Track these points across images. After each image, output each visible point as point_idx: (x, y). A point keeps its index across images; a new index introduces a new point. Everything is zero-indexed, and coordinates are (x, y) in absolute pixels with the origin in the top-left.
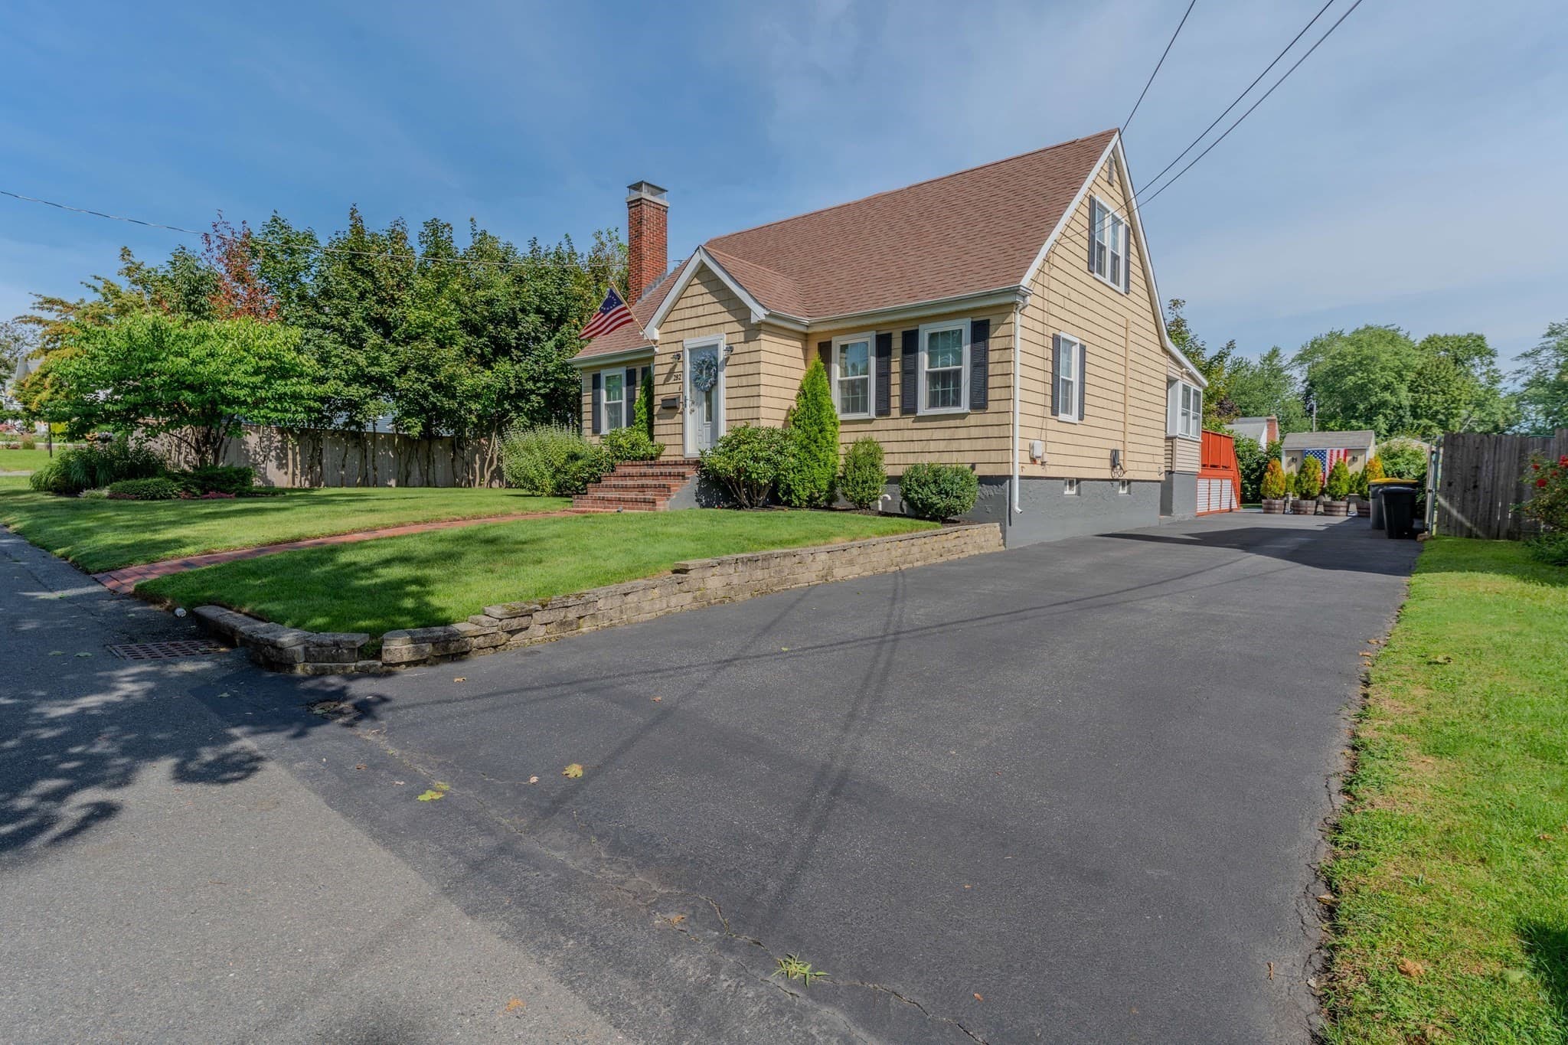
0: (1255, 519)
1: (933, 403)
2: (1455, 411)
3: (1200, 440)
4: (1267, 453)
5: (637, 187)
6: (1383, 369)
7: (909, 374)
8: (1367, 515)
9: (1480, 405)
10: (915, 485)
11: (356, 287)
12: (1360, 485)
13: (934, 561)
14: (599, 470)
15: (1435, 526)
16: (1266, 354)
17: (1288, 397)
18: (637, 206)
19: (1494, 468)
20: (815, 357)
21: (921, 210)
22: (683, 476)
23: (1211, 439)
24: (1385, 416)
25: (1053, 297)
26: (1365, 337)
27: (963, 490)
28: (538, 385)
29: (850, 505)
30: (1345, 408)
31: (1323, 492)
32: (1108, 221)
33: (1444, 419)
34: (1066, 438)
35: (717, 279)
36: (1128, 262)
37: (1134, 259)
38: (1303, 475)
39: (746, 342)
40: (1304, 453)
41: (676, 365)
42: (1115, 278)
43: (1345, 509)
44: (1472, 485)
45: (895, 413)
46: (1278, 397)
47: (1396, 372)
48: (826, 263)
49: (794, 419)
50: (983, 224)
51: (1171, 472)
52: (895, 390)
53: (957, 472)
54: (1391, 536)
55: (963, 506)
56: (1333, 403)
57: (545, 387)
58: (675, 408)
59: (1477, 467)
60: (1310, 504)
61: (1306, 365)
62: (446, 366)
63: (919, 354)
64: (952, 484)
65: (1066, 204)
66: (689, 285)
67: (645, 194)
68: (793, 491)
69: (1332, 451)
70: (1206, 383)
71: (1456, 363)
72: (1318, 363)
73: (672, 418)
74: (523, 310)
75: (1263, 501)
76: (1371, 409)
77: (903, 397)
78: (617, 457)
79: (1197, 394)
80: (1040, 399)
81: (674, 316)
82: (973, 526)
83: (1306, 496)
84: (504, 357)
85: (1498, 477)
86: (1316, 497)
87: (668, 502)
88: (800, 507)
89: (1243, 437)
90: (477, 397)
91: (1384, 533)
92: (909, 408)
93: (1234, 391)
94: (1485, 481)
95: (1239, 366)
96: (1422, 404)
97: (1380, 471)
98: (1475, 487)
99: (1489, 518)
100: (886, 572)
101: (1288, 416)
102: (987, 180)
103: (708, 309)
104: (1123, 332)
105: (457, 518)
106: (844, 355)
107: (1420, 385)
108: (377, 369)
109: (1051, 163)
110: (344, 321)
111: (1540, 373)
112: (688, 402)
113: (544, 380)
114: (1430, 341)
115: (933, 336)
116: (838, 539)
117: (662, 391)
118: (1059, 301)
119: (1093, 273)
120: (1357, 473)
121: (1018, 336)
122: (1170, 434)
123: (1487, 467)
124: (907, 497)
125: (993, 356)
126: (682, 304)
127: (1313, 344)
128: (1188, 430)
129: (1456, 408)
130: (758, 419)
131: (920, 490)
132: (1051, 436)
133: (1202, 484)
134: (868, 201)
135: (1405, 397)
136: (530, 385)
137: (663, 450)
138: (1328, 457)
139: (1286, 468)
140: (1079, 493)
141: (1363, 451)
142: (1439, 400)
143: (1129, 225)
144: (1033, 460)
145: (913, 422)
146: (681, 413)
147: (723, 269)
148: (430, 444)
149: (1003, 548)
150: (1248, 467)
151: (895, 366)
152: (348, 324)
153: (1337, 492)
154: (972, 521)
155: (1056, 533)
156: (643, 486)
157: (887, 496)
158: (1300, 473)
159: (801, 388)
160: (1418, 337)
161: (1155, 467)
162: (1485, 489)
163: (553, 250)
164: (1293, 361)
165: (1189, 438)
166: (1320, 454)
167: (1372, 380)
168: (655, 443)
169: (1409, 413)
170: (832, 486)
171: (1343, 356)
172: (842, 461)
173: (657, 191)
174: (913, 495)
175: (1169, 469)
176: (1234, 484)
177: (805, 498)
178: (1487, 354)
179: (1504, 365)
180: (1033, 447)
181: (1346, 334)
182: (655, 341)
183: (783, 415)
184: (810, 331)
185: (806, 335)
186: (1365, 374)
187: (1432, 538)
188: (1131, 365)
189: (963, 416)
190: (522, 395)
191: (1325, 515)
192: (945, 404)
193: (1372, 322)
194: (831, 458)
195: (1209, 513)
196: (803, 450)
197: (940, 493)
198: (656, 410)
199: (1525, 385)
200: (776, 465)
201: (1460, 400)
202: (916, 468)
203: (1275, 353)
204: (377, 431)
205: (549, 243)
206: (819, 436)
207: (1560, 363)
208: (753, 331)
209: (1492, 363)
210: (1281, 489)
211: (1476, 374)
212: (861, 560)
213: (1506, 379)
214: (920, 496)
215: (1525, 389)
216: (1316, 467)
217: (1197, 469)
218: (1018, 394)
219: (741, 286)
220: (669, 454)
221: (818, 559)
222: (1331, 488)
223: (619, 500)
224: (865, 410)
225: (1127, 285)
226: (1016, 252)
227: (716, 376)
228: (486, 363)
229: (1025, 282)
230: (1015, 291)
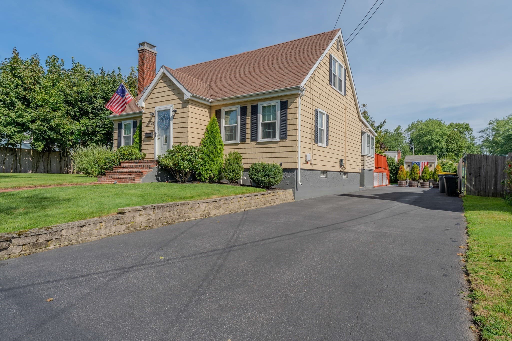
0: (395, 189)
1: (264, 137)
2: (461, 150)
3: (374, 157)
4: (399, 164)
5: (142, 44)
6: (436, 135)
7: (254, 124)
8: (438, 187)
9: (468, 148)
10: (254, 172)
11: (13, 83)
12: (433, 175)
13: (261, 206)
14: (113, 165)
15: (465, 191)
16: (396, 128)
17: (404, 144)
18: (143, 52)
19: (486, 168)
20: (214, 115)
21: (262, 58)
22: (149, 167)
23: (378, 157)
24: (437, 151)
25: (315, 93)
26: (430, 123)
27: (276, 174)
28: (101, 129)
29: (228, 181)
30: (424, 148)
31: (420, 178)
32: (337, 64)
33: (457, 153)
34: (321, 153)
35: (170, 81)
36: (345, 83)
37: (348, 82)
38: (413, 171)
39: (182, 108)
40: (412, 163)
41: (152, 118)
42: (340, 89)
43: (428, 185)
44: (478, 175)
45: (248, 141)
46: (400, 144)
47: (441, 136)
48: (221, 78)
49: (204, 143)
50: (286, 63)
51: (364, 169)
52: (248, 131)
53: (274, 166)
54: (449, 195)
55: (276, 181)
56: (419, 147)
57: (104, 130)
58: (151, 137)
59: (480, 168)
60: (415, 183)
61: (410, 133)
62: (56, 120)
63: (258, 115)
64: (271, 172)
65: (320, 55)
66: (158, 83)
67: (146, 47)
68: (202, 174)
69: (422, 163)
70: (376, 134)
71: (460, 133)
72: (414, 132)
73: (150, 142)
74: (95, 97)
75: (398, 182)
76: (432, 149)
77: (252, 133)
78: (122, 159)
79: (373, 138)
80: (310, 136)
81: (151, 96)
82: (280, 191)
83: (414, 180)
84: (85, 117)
85: (488, 171)
86: (418, 180)
87: (141, 179)
88: (205, 182)
89: (389, 157)
90: (72, 133)
91: (445, 194)
92: (254, 139)
93: (385, 141)
94: (483, 172)
95: (386, 132)
96: (450, 148)
97: (440, 170)
98: (480, 176)
99: (485, 188)
100: (237, 212)
101: (404, 151)
102: (288, 47)
103: (166, 94)
104: (344, 111)
105: (31, 186)
106: (226, 116)
107: (449, 141)
108: (20, 119)
109: (314, 41)
110: (5, 97)
111: (487, 137)
112: (157, 134)
113: (104, 127)
114: (451, 125)
115: (264, 108)
116: (215, 196)
117: (145, 130)
118: (317, 95)
119: (331, 85)
120: (432, 171)
121: (300, 108)
122: (363, 154)
123: (484, 168)
124: (251, 177)
125: (289, 117)
126: (155, 91)
127: (412, 125)
128: (370, 153)
129: (461, 149)
130: (187, 142)
131: (257, 174)
132: (315, 152)
133: (375, 174)
134: (241, 55)
135: (444, 145)
136: (97, 129)
137: (145, 156)
138: (421, 165)
139: (406, 169)
140: (327, 177)
141: (433, 162)
142: (455, 146)
143: (345, 68)
144: (307, 162)
145: (256, 145)
146: (154, 139)
147: (172, 75)
148: (49, 154)
149: (294, 201)
150: (392, 169)
151: (248, 121)
152: (7, 99)
153: (425, 178)
154: (280, 188)
155: (317, 194)
156: (130, 172)
157: (244, 178)
158: (412, 170)
159: (207, 129)
160: (447, 123)
161: (357, 167)
162: (483, 176)
163: (110, 73)
164: (405, 131)
165: (370, 156)
166: (418, 164)
167: (433, 138)
168: (142, 153)
169: (445, 151)
170: (220, 173)
171: (422, 129)
172: (224, 162)
173: (152, 47)
174: (254, 176)
175: (363, 168)
176: (387, 175)
177: (207, 178)
178: (470, 130)
179: (475, 134)
180: (307, 156)
181: (424, 121)
182: (143, 108)
183: (199, 141)
184: (212, 105)
185: (211, 106)
186: (430, 136)
187: (464, 196)
188: (347, 125)
189: (277, 142)
190: (94, 133)
191: (421, 187)
192: (269, 137)
193: (431, 118)
194: (219, 160)
195: (378, 186)
196: (207, 156)
197: (265, 176)
198: (143, 138)
199: (482, 142)
200: (192, 162)
201: (462, 146)
202: (255, 164)
203: (399, 128)
204: (22, 148)
205: (108, 70)
206: (214, 150)
207: (494, 134)
208: (185, 103)
209: (471, 133)
210: (405, 177)
211: (467, 137)
212: (225, 206)
213: (477, 139)
214: (257, 177)
215: (483, 143)
216: (417, 168)
217: (373, 168)
218: (300, 133)
219: (180, 83)
220: (148, 157)
221: (201, 206)
222: (423, 176)
223: (118, 178)
224: (235, 139)
225: (345, 92)
226: (299, 73)
227: (169, 123)
228: (77, 119)
229: (302, 85)
230: (298, 88)
